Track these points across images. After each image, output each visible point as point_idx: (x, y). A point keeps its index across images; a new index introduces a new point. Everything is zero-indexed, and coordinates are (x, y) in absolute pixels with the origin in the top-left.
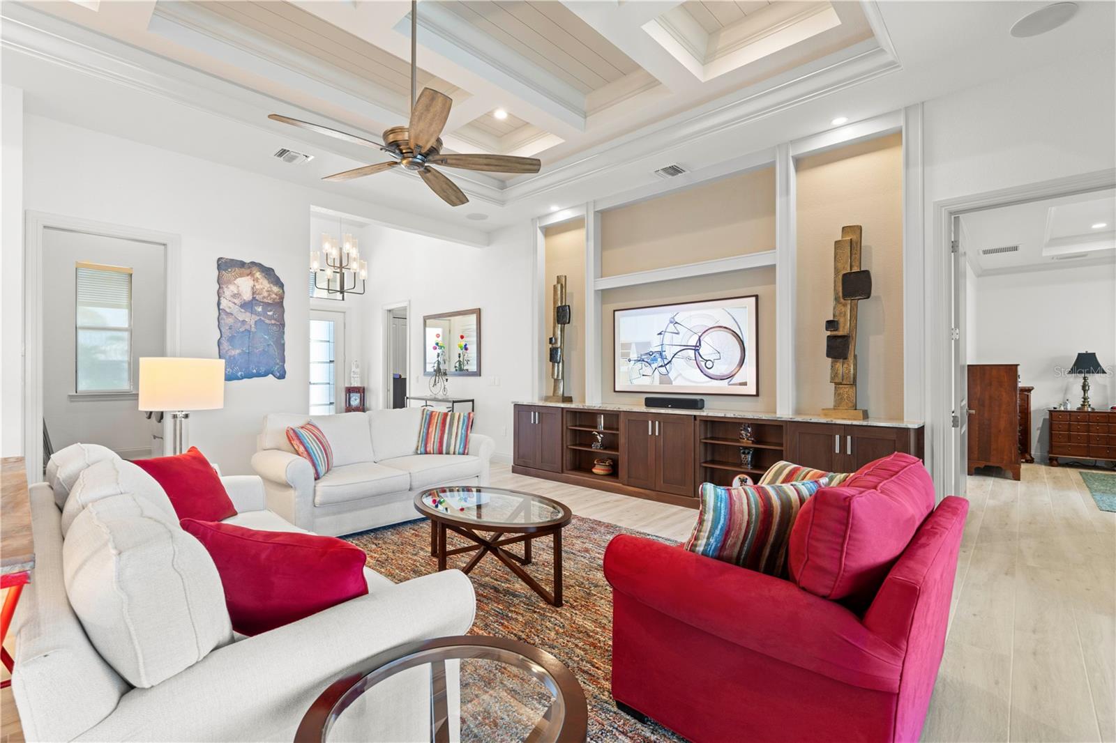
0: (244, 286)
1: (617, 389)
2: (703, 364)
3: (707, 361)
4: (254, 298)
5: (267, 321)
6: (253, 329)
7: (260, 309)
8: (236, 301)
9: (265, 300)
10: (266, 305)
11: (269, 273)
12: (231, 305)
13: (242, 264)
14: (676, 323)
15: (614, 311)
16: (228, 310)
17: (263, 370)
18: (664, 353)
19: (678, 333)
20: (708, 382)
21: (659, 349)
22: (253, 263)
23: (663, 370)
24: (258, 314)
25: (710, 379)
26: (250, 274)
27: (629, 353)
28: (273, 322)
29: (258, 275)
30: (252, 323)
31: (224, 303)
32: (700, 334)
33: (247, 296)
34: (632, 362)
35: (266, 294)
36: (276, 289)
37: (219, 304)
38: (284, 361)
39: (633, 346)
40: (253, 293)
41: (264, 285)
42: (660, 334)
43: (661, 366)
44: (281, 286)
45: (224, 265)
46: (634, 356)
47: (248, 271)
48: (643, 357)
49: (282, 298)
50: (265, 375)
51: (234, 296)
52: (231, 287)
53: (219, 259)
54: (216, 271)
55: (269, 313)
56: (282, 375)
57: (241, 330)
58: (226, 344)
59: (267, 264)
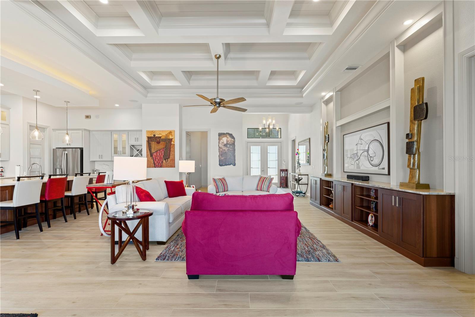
0: (224, 140)
1: (345, 171)
2: (370, 158)
3: (371, 157)
4: (227, 143)
5: (230, 149)
6: (227, 152)
7: (228, 146)
9: (230, 143)
10: (230, 145)
11: (231, 135)
12: (222, 145)
13: (224, 134)
14: (362, 139)
15: (344, 135)
16: (221, 147)
17: (229, 163)
18: (358, 154)
19: (362, 144)
20: (372, 167)
21: (356, 152)
22: (227, 133)
23: (357, 161)
24: (228, 147)
25: (372, 166)
26: (226, 136)
27: (348, 154)
28: (232, 149)
29: (228, 136)
30: (227, 150)
31: (220, 145)
32: (369, 144)
33: (225, 143)
34: (349, 158)
35: (230, 141)
36: (232, 140)
37: (219, 146)
38: (235, 161)
39: (349, 151)
40: (227, 142)
41: (230, 139)
42: (356, 145)
43: (357, 160)
44: (234, 138)
45: (220, 135)
46: (349, 156)
47: (226, 135)
48: (352, 156)
49: (234, 142)
50: (230, 165)
51: (222, 143)
52: (222, 141)
53: (219, 133)
54: (218, 137)
55: (231, 147)
56: (235, 165)
57: (224, 152)
58: (220, 156)
59: (230, 133)
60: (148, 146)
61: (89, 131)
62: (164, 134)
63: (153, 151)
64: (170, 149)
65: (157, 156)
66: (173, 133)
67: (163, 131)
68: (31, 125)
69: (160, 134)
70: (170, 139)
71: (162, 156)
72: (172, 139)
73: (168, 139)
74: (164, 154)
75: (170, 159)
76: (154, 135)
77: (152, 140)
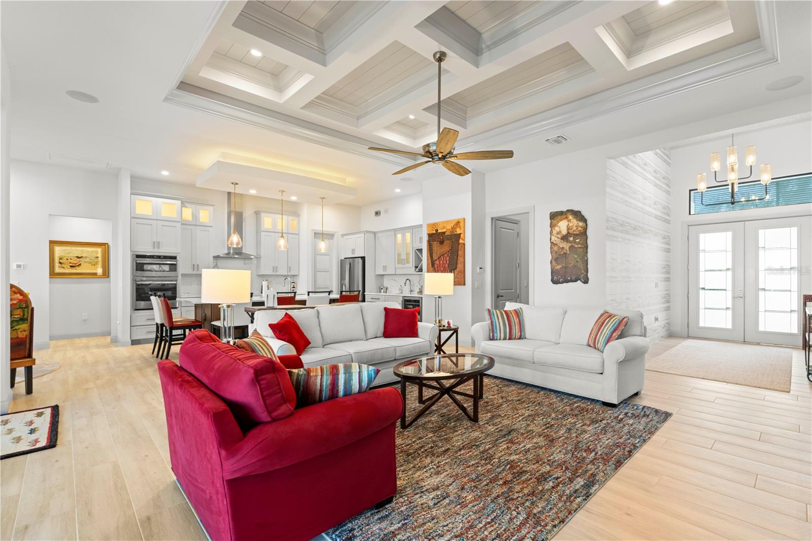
0: (563, 226)
4: (568, 232)
5: (576, 246)
6: (568, 252)
7: (571, 239)
8: (559, 236)
9: (575, 233)
10: (575, 236)
11: (578, 215)
12: (556, 239)
13: (562, 213)
16: (555, 243)
17: (574, 278)
22: (568, 211)
24: (570, 242)
26: (566, 218)
28: (580, 246)
29: (570, 217)
30: (568, 248)
31: (553, 238)
33: (564, 232)
35: (575, 228)
36: (581, 224)
37: (551, 239)
38: (587, 271)
40: (568, 230)
41: (574, 222)
44: (585, 221)
45: (553, 216)
47: (565, 216)
49: (585, 229)
50: (576, 281)
51: (558, 233)
52: (557, 229)
53: (551, 213)
54: (550, 220)
55: (578, 241)
56: (586, 281)
57: (562, 253)
58: (554, 262)
59: (576, 209)
60: (429, 249)
61: (375, 233)
62: (449, 227)
63: (435, 257)
64: (458, 252)
65: (440, 266)
66: (462, 224)
67: (447, 222)
68: (315, 232)
69: (444, 227)
70: (457, 234)
71: (447, 266)
72: (460, 234)
73: (455, 235)
74: (449, 261)
75: (458, 269)
76: (437, 230)
77: (436, 238)
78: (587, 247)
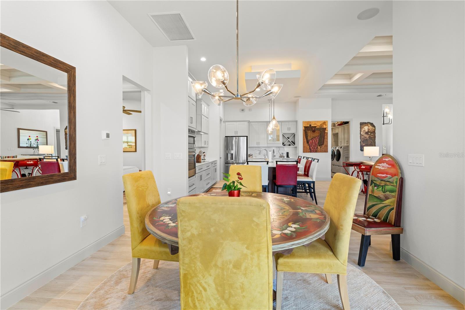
0: (366, 128)
4: (368, 131)
6: (368, 139)
8: (364, 132)
9: (371, 131)
10: (371, 133)
11: (372, 124)
12: (363, 133)
13: (365, 123)
16: (362, 135)
22: (368, 122)
24: (369, 135)
26: (368, 125)
28: (372, 136)
29: (369, 125)
30: (368, 137)
31: (362, 133)
33: (367, 131)
35: (371, 130)
36: (373, 128)
37: (360, 133)
40: (368, 130)
41: (371, 127)
44: (375, 127)
45: (362, 124)
49: (375, 130)
51: (364, 131)
52: (363, 129)
53: (360, 123)
54: (360, 126)
55: (372, 134)
57: (365, 139)
58: (362, 143)
59: (371, 122)
60: (305, 134)
61: (249, 122)
62: (319, 124)
63: (309, 138)
64: (324, 136)
65: (313, 143)
66: (326, 124)
67: (318, 122)
69: (315, 124)
70: (324, 128)
71: (317, 143)
72: (326, 128)
73: (322, 128)
74: (319, 141)
75: (324, 145)
76: (310, 125)
77: (309, 129)
78: (375, 137)
